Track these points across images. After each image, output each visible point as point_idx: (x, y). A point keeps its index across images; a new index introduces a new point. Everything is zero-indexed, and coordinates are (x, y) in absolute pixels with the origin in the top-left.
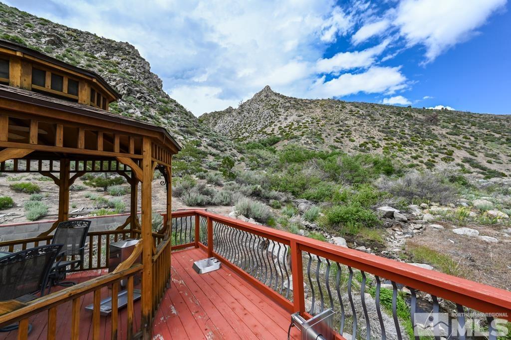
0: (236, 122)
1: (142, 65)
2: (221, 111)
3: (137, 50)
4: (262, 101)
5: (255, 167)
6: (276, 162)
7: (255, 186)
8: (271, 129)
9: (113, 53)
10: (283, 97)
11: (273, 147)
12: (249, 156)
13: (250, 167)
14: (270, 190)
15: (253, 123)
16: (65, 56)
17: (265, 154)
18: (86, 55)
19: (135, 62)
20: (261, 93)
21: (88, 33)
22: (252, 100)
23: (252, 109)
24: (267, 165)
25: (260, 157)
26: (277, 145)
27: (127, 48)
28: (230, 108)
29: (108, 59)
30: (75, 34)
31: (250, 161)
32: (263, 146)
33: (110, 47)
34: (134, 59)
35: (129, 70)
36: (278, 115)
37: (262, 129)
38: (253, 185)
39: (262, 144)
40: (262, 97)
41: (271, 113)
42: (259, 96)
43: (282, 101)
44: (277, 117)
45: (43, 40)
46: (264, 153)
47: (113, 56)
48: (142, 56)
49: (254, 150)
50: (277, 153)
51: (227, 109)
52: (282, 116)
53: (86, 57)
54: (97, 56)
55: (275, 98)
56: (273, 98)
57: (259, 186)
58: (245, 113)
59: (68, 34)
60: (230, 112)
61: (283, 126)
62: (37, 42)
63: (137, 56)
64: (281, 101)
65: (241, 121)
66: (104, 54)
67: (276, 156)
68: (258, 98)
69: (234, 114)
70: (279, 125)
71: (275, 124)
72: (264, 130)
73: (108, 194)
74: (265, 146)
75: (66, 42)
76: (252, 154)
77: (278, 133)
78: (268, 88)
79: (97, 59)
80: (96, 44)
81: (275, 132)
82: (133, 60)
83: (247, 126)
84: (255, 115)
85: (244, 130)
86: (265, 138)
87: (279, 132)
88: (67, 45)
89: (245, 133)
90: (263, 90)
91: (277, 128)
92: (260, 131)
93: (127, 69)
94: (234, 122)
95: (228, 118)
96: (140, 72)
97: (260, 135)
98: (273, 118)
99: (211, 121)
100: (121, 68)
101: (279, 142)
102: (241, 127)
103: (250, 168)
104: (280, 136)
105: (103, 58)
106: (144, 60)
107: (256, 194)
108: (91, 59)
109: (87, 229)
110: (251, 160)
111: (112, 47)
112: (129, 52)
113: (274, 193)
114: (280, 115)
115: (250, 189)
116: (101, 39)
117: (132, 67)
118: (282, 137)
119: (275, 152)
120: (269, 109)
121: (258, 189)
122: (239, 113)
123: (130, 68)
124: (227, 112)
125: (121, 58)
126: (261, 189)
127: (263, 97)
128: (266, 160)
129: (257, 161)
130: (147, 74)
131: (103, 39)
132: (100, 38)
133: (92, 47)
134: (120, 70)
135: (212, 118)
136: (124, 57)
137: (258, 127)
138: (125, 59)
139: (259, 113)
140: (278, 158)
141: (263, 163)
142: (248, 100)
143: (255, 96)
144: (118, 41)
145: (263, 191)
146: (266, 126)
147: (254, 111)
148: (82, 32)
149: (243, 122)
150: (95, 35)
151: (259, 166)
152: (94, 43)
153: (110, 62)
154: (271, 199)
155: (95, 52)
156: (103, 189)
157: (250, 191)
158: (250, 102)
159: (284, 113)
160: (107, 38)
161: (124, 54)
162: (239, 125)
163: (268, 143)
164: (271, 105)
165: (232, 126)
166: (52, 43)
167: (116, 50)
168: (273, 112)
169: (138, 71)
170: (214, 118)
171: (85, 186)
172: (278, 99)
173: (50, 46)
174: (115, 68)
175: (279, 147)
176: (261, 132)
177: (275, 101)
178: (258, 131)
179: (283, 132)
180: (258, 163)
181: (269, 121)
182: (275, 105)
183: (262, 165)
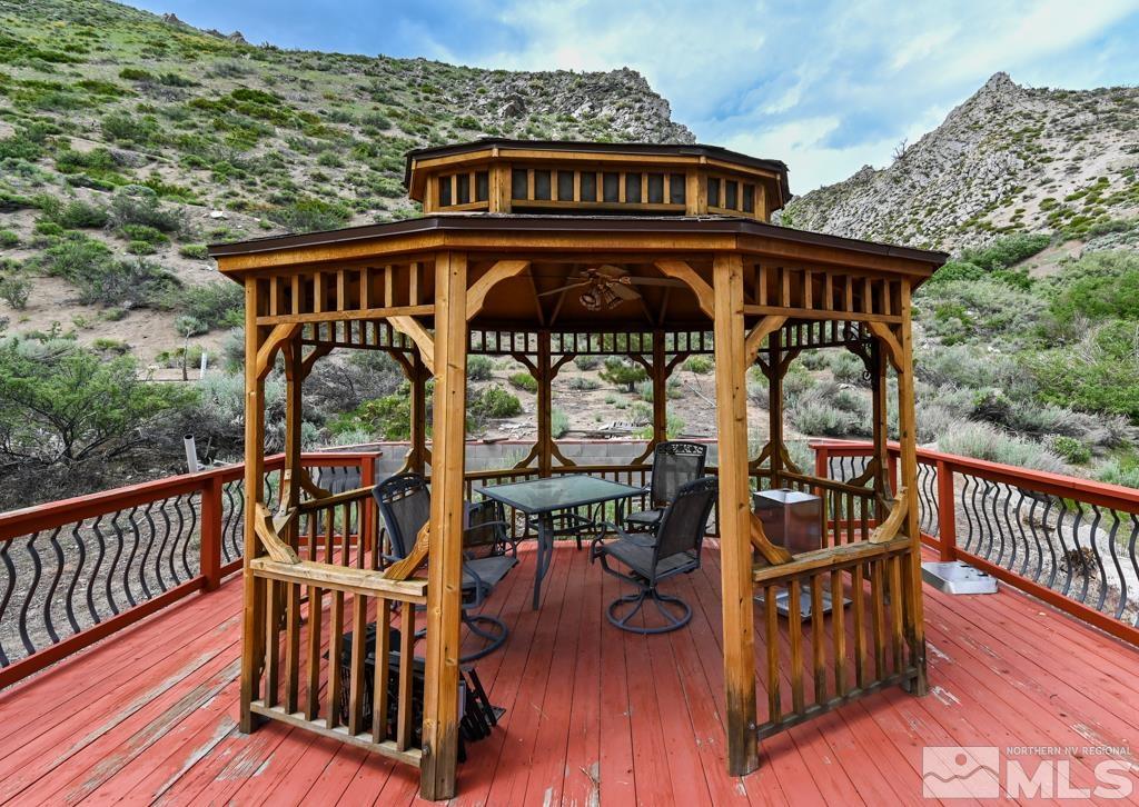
0: (884, 209)
1: (655, 110)
2: (839, 184)
3: (644, 80)
4: (976, 127)
5: (956, 335)
6: (1032, 318)
7: (984, 392)
8: (1011, 212)
9: (602, 99)
10: (1061, 96)
11: (1018, 269)
12: (934, 303)
13: (938, 335)
14: (1042, 404)
15: (945, 201)
16: (529, 131)
17: (992, 295)
18: (559, 120)
19: (641, 107)
20: (972, 104)
21: (561, 73)
22: (941, 131)
23: (941, 160)
24: (999, 327)
25: (971, 303)
26: (1033, 261)
27: (625, 81)
28: (867, 169)
29: (594, 116)
30: (540, 83)
31: (939, 316)
32: (981, 270)
33: (597, 87)
34: (640, 101)
35: (630, 130)
36: (1036, 159)
37: (976, 217)
38: (972, 387)
39: (978, 263)
40: (979, 114)
41: (1012, 160)
42: (966, 114)
43: (1055, 110)
44: (1036, 171)
45: (500, 111)
46: (986, 289)
47: (601, 105)
48: (654, 89)
49: (950, 285)
50: (1035, 287)
51: (857, 176)
52: (1054, 164)
53: (559, 124)
54: (574, 115)
55: (1028, 106)
56: (1018, 108)
57: (998, 392)
58: (915, 177)
59: (532, 87)
60: (865, 183)
61: (1059, 197)
62: (493, 118)
63: (644, 93)
64: (1052, 113)
65: (901, 203)
66: (586, 107)
67: (1033, 299)
68: (963, 122)
69: (879, 185)
70: (1042, 194)
71: (1026, 193)
72: (984, 220)
73: (640, 399)
74: (988, 267)
75: (529, 103)
76: (943, 296)
77: (1040, 222)
78: (1001, 79)
79: (576, 121)
80: (574, 91)
81: (1027, 220)
82: (638, 105)
83: (921, 215)
84: (948, 178)
85: (911, 229)
86: (988, 243)
87: (1043, 218)
88: (531, 110)
89: (914, 235)
90: (979, 94)
91: (1033, 208)
92: (967, 224)
93: (627, 127)
94: (880, 207)
95: (859, 201)
96: (652, 126)
97: (968, 236)
98: (1020, 175)
99: (809, 215)
100: (616, 130)
101: (1042, 254)
102: (901, 219)
103: (938, 339)
104: (1047, 232)
105: (586, 117)
106: (658, 97)
107: (989, 413)
108: (568, 124)
109: (702, 459)
110: (944, 315)
111: (599, 87)
112: (630, 89)
113: (1055, 414)
114: (1049, 160)
115: (969, 398)
116: (581, 77)
117: (636, 120)
118: (1055, 235)
119: (1027, 286)
120: (1001, 149)
121: (994, 401)
122: (897, 181)
123: (633, 123)
124: (856, 184)
125: (616, 106)
126: (1006, 400)
127: (982, 114)
128: (994, 311)
129: (961, 317)
130: (664, 129)
131: (585, 75)
132: (578, 75)
133: (568, 99)
134: (615, 133)
135: (812, 207)
136: (621, 102)
137: (960, 212)
138: (623, 108)
139: (965, 169)
140: (1044, 302)
141: (983, 322)
142: (927, 136)
143: (951, 116)
144: (609, 70)
145: (1015, 406)
146: (991, 207)
147: (948, 166)
148: (551, 75)
149: (906, 205)
150: (572, 73)
151: (969, 332)
152: (571, 91)
153: (598, 122)
154: (1048, 431)
155: (572, 109)
156: (627, 387)
157: (970, 405)
158: (933, 141)
159: (1064, 151)
160: (590, 71)
161: (622, 96)
162: (895, 215)
163: (998, 258)
164: (1010, 134)
165: (871, 220)
166: (512, 112)
167: (607, 91)
168: (1019, 155)
169: (648, 125)
170: (818, 205)
171: (601, 382)
172: (1039, 107)
173: (510, 119)
174: (606, 132)
175: (1043, 268)
176: (973, 227)
177: (1028, 116)
178: (960, 223)
179: (1060, 215)
180: (966, 322)
181: (1001, 189)
182: (1025, 130)
183: (982, 327)
